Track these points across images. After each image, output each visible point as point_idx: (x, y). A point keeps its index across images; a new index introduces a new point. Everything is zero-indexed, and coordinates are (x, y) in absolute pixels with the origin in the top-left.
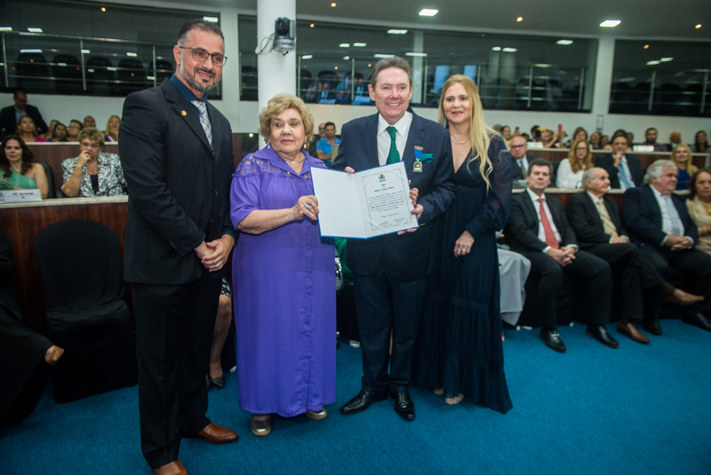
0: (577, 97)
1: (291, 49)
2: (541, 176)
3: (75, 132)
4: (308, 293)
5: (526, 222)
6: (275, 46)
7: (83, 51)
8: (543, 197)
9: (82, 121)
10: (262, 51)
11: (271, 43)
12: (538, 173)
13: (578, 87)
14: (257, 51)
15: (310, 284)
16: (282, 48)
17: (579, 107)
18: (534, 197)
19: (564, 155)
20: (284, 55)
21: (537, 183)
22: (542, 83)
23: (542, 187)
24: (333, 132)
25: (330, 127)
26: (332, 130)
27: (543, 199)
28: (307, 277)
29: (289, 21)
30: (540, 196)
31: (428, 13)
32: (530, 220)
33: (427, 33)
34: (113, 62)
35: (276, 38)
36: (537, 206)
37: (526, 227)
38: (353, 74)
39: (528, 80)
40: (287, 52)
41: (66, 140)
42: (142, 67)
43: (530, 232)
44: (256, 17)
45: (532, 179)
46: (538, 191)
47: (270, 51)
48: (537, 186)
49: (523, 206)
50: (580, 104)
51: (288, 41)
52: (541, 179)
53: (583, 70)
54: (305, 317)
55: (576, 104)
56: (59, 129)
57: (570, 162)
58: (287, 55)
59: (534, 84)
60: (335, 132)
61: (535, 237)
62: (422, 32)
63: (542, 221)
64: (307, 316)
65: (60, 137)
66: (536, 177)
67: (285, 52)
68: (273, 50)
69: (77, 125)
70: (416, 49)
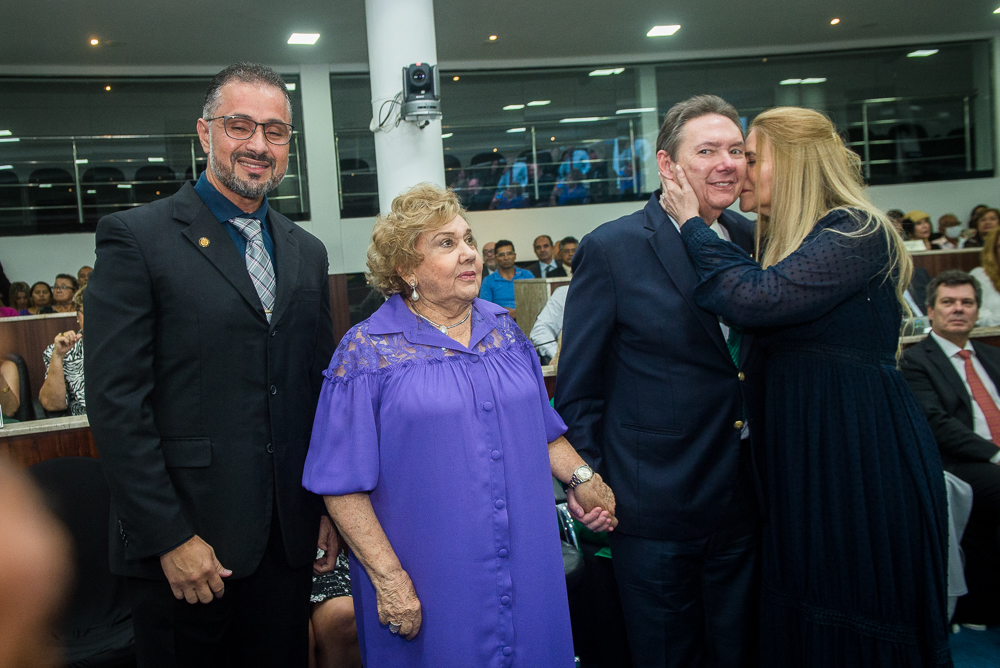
0: (963, 150)
1: (433, 116)
2: (959, 306)
3: (64, 294)
4: (505, 604)
5: (942, 402)
6: (405, 113)
7: (78, 162)
8: (969, 347)
9: (77, 277)
10: (381, 125)
11: (398, 109)
12: (951, 301)
13: (962, 131)
14: (373, 126)
15: (508, 582)
16: (418, 115)
17: (969, 169)
18: (950, 349)
19: (973, 261)
20: (422, 127)
21: (951, 321)
22: (885, 132)
23: (963, 328)
24: (511, 257)
25: (505, 250)
26: (510, 253)
27: (969, 351)
28: (499, 569)
29: (431, 70)
30: (962, 346)
31: (664, 31)
32: (950, 397)
33: (662, 69)
34: (127, 174)
35: (407, 100)
36: (959, 365)
37: (944, 413)
38: (534, 153)
39: (860, 129)
40: (427, 123)
41: (52, 311)
42: (174, 178)
43: (955, 423)
44: (368, 73)
45: (940, 313)
46: (956, 338)
47: (397, 125)
48: (951, 328)
49: (930, 369)
50: (969, 161)
51: (429, 102)
52: (957, 312)
53: (966, 99)
54: (503, 657)
55: (962, 162)
56: (38, 292)
57: (988, 273)
58: (427, 127)
59: (872, 137)
60: (515, 258)
61: (967, 431)
62: (653, 66)
63: (975, 399)
64: (507, 655)
65: (39, 306)
66: (949, 309)
67: (422, 123)
68: (402, 121)
69: (68, 283)
70: (644, 100)
